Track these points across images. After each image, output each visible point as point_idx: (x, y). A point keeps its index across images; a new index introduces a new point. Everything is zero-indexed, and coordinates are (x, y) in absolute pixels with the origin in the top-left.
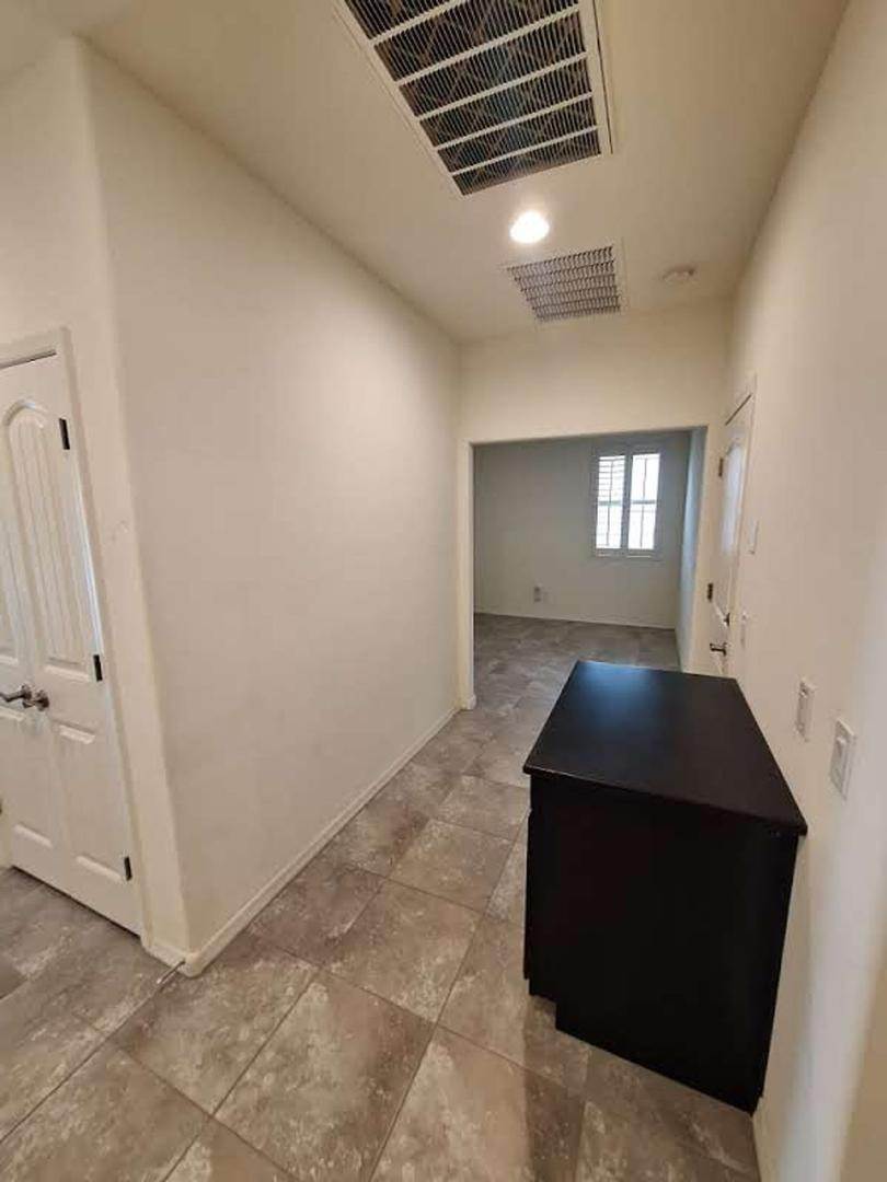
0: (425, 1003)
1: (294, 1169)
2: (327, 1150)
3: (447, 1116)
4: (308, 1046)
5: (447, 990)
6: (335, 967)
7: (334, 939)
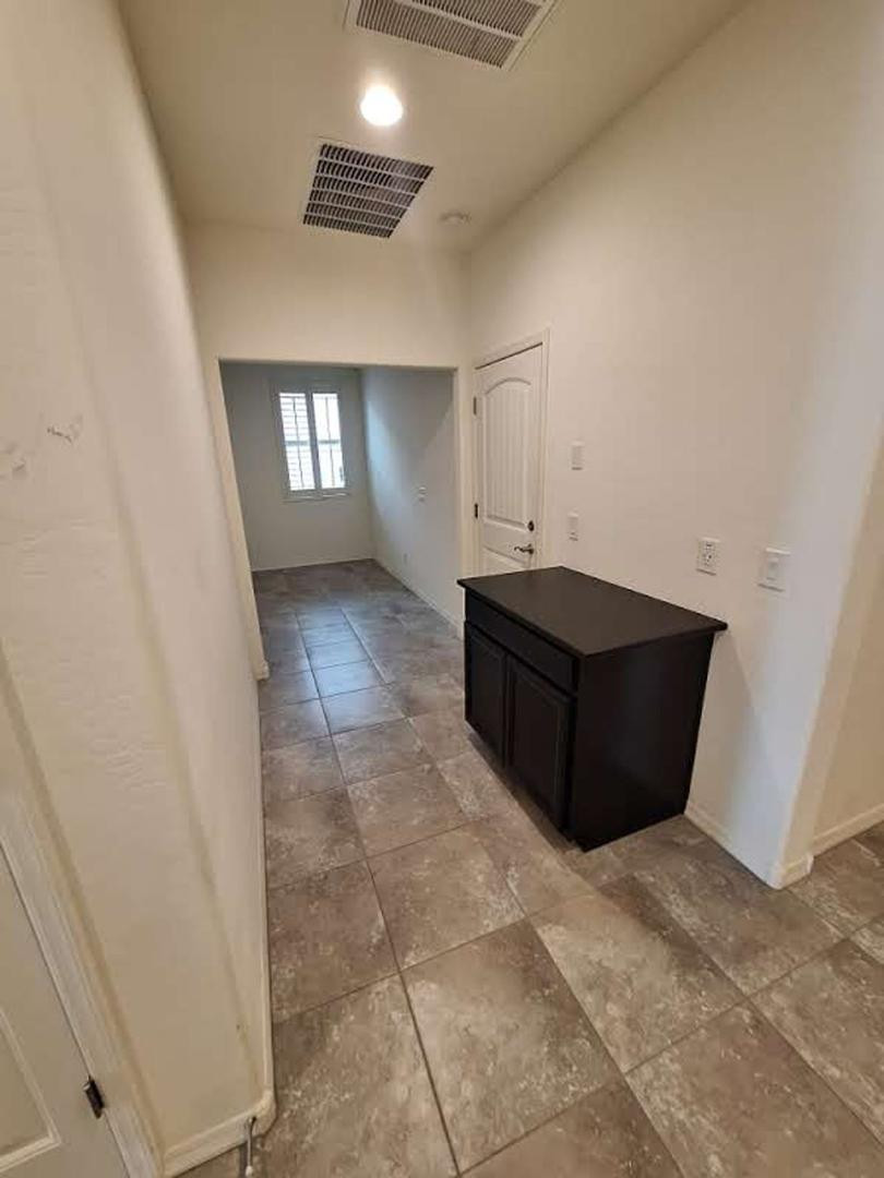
0: (504, 913)
1: (560, 1105)
2: (564, 1064)
3: (594, 957)
4: (466, 1030)
5: (506, 891)
6: (411, 959)
7: (382, 942)
